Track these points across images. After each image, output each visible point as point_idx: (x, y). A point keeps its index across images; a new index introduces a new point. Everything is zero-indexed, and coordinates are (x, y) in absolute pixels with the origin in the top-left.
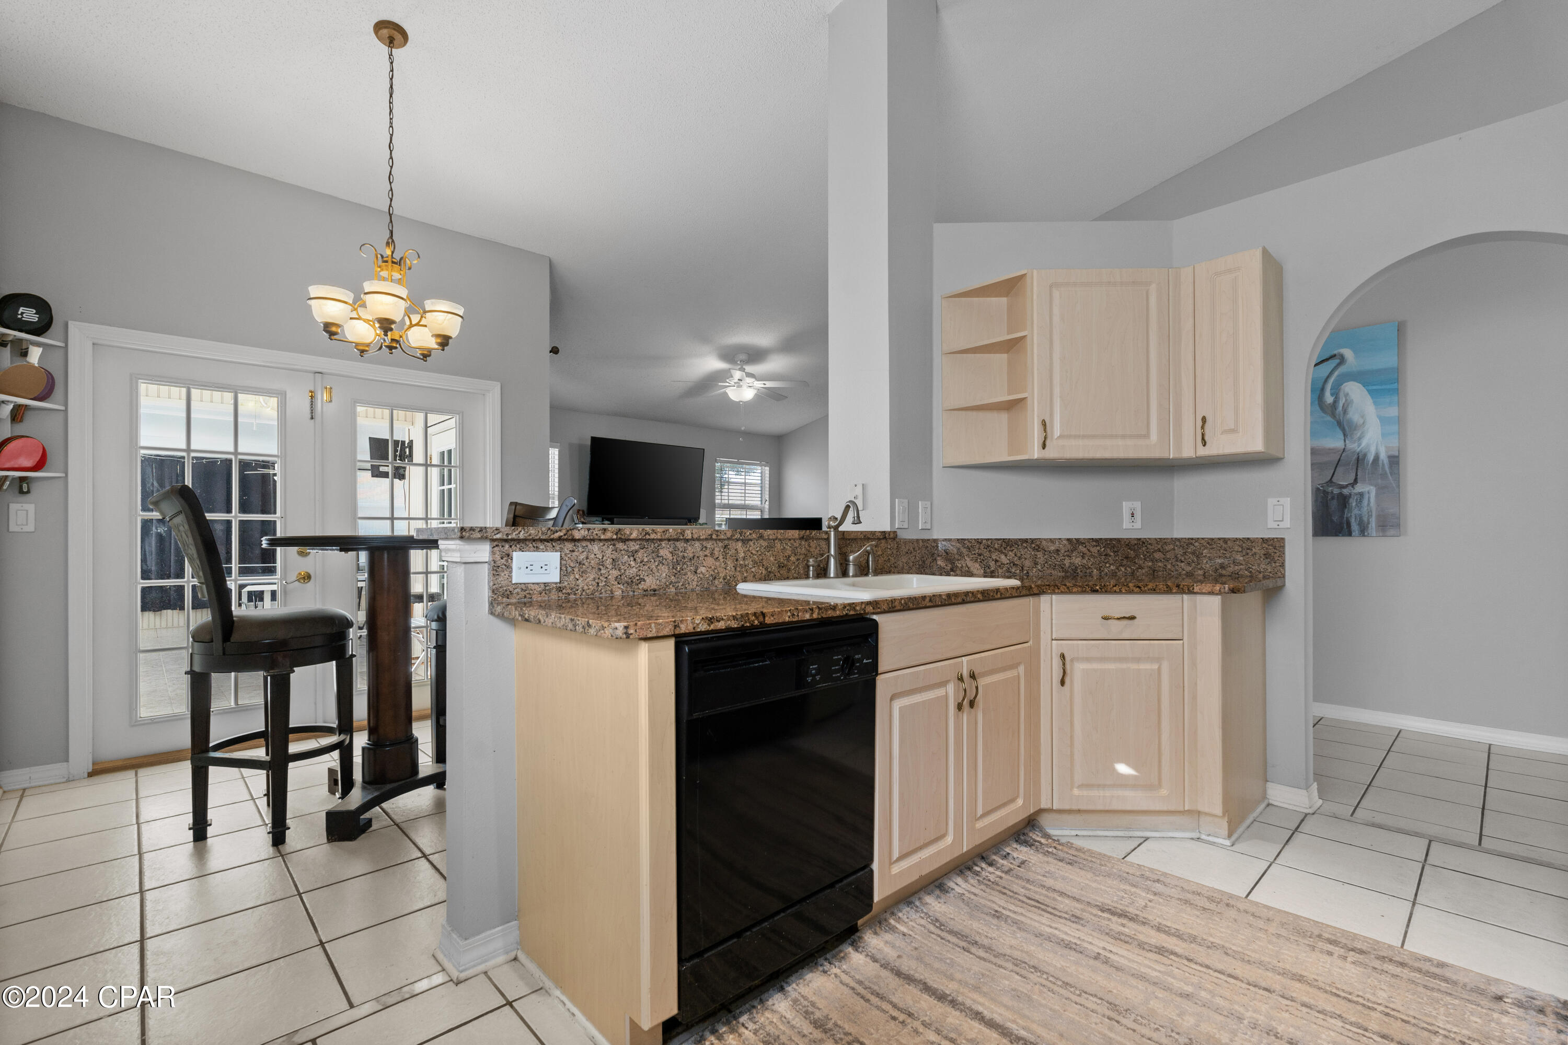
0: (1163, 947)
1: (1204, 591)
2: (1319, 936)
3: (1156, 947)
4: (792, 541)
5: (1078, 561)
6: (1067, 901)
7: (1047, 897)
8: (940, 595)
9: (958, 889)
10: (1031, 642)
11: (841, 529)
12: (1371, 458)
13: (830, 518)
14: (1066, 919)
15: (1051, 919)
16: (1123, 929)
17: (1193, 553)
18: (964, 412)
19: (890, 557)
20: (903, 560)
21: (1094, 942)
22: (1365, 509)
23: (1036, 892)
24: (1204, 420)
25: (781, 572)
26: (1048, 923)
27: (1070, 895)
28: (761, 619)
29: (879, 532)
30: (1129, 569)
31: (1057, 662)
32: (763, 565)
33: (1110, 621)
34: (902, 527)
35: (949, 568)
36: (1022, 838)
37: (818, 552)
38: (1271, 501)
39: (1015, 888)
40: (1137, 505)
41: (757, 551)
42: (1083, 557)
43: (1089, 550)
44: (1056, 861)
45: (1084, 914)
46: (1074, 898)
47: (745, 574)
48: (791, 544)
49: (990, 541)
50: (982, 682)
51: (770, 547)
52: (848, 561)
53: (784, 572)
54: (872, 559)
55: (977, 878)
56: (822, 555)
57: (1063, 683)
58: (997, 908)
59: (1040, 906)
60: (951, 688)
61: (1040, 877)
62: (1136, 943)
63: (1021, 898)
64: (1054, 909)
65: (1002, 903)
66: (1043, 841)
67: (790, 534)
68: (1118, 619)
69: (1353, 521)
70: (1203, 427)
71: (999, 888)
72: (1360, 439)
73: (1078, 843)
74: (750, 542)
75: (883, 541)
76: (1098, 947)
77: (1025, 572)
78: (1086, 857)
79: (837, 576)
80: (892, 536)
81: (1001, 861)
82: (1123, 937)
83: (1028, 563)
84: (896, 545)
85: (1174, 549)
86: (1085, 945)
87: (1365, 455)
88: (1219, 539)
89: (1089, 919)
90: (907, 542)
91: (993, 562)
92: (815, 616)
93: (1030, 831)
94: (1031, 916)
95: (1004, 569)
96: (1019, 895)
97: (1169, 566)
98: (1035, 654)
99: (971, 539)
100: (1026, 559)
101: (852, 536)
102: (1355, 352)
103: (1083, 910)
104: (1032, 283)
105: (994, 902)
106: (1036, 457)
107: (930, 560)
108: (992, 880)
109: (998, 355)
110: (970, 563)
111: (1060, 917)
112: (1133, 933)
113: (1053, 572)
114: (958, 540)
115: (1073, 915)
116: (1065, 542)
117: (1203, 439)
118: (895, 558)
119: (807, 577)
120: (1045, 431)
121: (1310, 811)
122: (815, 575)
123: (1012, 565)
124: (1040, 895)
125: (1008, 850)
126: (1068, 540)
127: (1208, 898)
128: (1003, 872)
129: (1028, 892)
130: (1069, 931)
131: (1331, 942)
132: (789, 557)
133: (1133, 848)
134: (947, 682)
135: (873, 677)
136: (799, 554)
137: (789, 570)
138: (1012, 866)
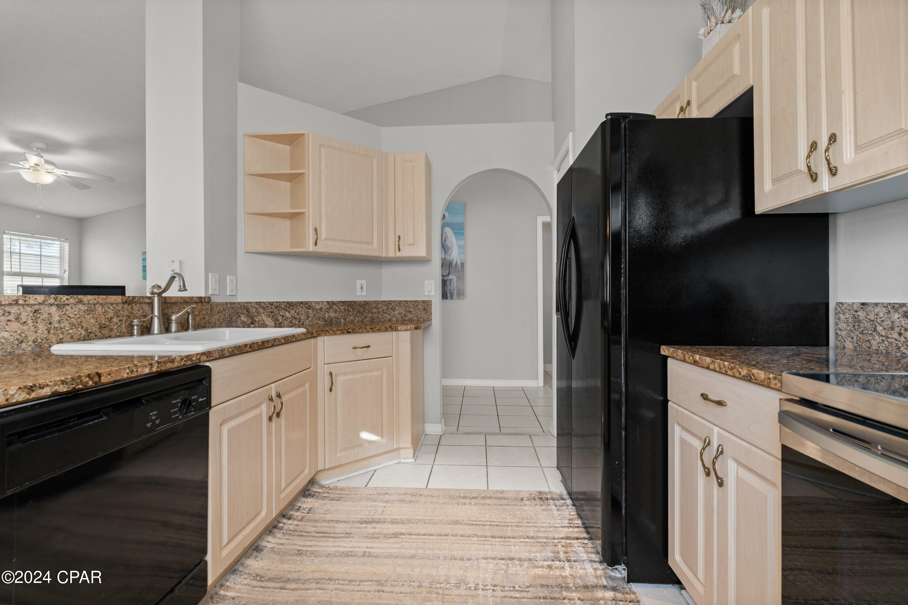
0: (396, 533)
1: (403, 329)
2: (459, 496)
3: (393, 534)
4: (114, 305)
5: (333, 315)
6: (341, 525)
7: (329, 527)
8: (257, 343)
9: (270, 545)
10: (312, 368)
11: (164, 295)
12: (454, 263)
13: (154, 286)
14: (342, 537)
15: (334, 541)
16: (374, 530)
17: (392, 309)
18: (260, 217)
19: (205, 316)
20: (216, 318)
21: (361, 546)
22: (452, 287)
23: (321, 527)
24: (399, 237)
25: (103, 332)
26: (333, 545)
27: (342, 520)
28: (96, 379)
29: (197, 297)
30: (360, 318)
31: (327, 378)
32: (82, 327)
33: (357, 350)
34: (214, 294)
35: (250, 322)
36: (307, 493)
37: (141, 314)
38: (426, 282)
39: (308, 529)
40: (364, 282)
41: (76, 315)
42: (336, 312)
43: (339, 308)
44: (330, 502)
45: (352, 529)
46: (345, 522)
47: (61, 336)
48: (114, 308)
49: (279, 303)
50: (284, 398)
51: (90, 311)
52: (171, 320)
53: (105, 332)
54: (192, 317)
55: (282, 531)
56: (145, 316)
57: (331, 390)
58: (299, 548)
59: (325, 535)
60: (264, 407)
61: (322, 516)
62: (383, 536)
63: (313, 534)
64: (334, 533)
65: (301, 543)
66: (320, 490)
67: (112, 299)
68: (362, 348)
69: (448, 292)
70: (399, 241)
71: (297, 533)
72: (451, 254)
73: (340, 485)
74: (67, 306)
75: (200, 304)
76: (364, 548)
77: (302, 322)
78: (347, 493)
79: (161, 333)
80: (207, 300)
81: (296, 514)
82: (375, 536)
83: (303, 317)
84: (210, 307)
85: (382, 307)
86: (356, 549)
87: (452, 262)
88: (404, 301)
89: (355, 532)
90: (218, 304)
91: (281, 317)
92: (154, 369)
93: (312, 486)
94: (321, 545)
95: (288, 321)
96: (311, 532)
97: (380, 316)
98: (315, 374)
99: (266, 302)
100: (302, 314)
101: (173, 301)
102: (449, 213)
103: (351, 527)
104: (309, 140)
105: (296, 545)
106: (311, 250)
107: (235, 317)
108: (292, 529)
109: (283, 182)
110: (265, 318)
111: (339, 537)
112: (380, 530)
113: (318, 322)
114: (256, 302)
115: (346, 533)
116: (326, 303)
117: (399, 248)
118: (209, 316)
119: (132, 335)
120: (317, 234)
121: (442, 433)
122: (140, 333)
123: (293, 318)
124: (324, 528)
125: (299, 504)
126: (327, 302)
127: (411, 495)
128: (298, 521)
129: (317, 528)
130: (345, 545)
131: (465, 498)
132: (111, 318)
133: (370, 478)
134: (261, 403)
135: (207, 411)
136: (121, 316)
137: (111, 330)
138: (303, 515)
